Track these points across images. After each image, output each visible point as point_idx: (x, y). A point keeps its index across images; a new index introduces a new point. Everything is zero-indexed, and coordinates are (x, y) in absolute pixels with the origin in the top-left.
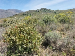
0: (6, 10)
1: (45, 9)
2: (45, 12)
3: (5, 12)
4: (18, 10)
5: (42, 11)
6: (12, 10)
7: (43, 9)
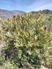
0: (12, 11)
1: (47, 10)
2: (48, 13)
3: (11, 13)
4: (22, 11)
5: (44, 12)
6: (17, 11)
7: (46, 10)
